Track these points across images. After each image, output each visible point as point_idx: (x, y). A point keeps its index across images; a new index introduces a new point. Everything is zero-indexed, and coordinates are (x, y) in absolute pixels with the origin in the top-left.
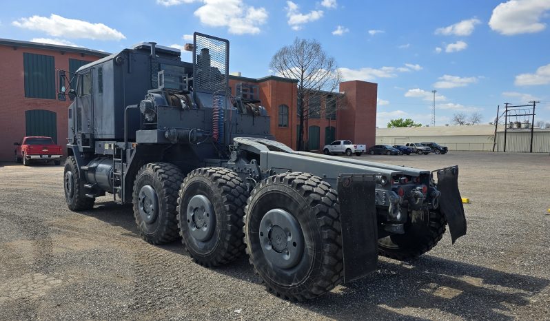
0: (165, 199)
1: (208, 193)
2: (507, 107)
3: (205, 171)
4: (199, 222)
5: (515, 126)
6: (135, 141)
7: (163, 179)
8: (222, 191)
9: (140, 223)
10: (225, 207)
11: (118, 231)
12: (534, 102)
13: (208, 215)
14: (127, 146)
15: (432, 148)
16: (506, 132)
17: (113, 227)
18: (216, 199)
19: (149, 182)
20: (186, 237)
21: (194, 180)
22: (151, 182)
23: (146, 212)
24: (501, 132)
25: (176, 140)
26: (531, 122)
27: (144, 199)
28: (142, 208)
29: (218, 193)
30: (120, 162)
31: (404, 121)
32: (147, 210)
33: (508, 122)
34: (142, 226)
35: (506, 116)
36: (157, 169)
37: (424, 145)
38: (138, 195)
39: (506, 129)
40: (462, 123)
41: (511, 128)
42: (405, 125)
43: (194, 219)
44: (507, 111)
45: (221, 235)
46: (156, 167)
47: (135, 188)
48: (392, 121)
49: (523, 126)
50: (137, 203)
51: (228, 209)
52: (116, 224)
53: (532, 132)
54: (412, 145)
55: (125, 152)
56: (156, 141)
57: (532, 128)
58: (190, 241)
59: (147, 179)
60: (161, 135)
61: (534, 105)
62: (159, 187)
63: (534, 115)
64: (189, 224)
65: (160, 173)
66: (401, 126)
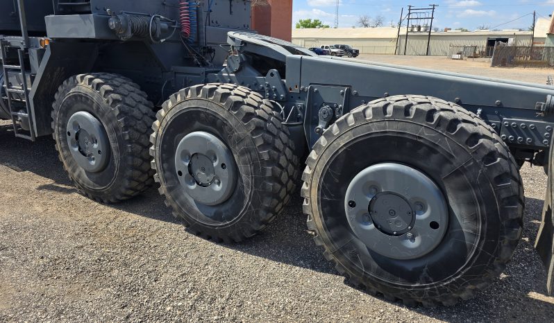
0: (124, 135)
1: (221, 130)
2: (410, 10)
3: (212, 91)
4: (202, 176)
5: (415, 30)
6: (44, 34)
7: (115, 101)
8: (253, 127)
9: (74, 171)
10: (260, 155)
11: (31, 180)
12: (434, 5)
13: (223, 166)
14: (29, 45)
15: (346, 50)
16: (407, 35)
17: (20, 173)
18: (240, 140)
19: (85, 106)
20: (175, 198)
21: (185, 106)
22: (92, 107)
23: (85, 155)
24: (403, 36)
25: (129, 35)
26: (429, 25)
27: (77, 135)
28: (77, 149)
29: (245, 131)
30: (18, 70)
31: (312, 21)
32: (88, 152)
33: (410, 26)
34: (79, 176)
35: (409, 19)
36: (98, 86)
37: (337, 47)
38: (64, 126)
39: (408, 32)
40: (366, 26)
41: (412, 31)
42: (314, 26)
43: (191, 172)
44: (409, 14)
45: (253, 199)
46: (97, 81)
47: (55, 114)
48: (300, 21)
49: (422, 29)
50: (65, 140)
51: (266, 157)
52: (23, 168)
53: (430, 35)
54: (327, 47)
55: (26, 54)
56: (93, 35)
57: (430, 32)
58: (184, 204)
59: (82, 101)
60: (102, 24)
61: (434, 8)
62: (108, 115)
63: (432, 18)
64: (182, 179)
65: (107, 92)
66: (309, 27)
